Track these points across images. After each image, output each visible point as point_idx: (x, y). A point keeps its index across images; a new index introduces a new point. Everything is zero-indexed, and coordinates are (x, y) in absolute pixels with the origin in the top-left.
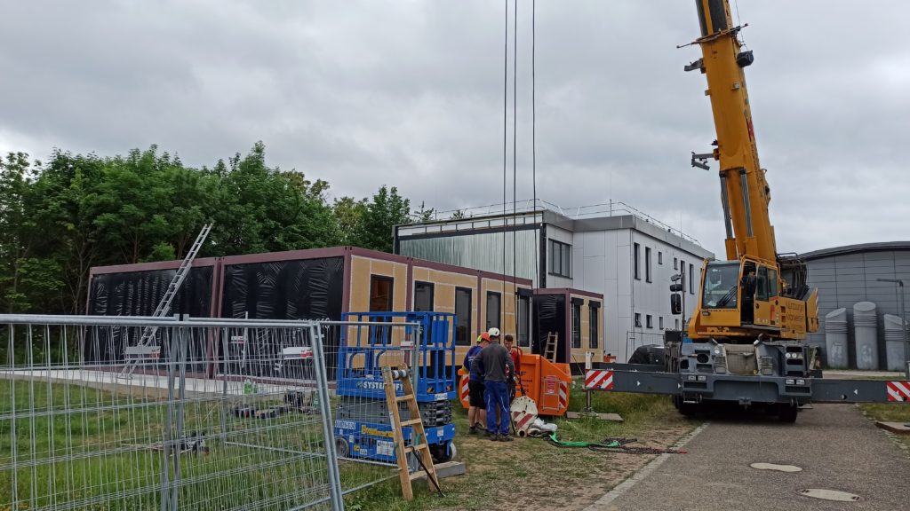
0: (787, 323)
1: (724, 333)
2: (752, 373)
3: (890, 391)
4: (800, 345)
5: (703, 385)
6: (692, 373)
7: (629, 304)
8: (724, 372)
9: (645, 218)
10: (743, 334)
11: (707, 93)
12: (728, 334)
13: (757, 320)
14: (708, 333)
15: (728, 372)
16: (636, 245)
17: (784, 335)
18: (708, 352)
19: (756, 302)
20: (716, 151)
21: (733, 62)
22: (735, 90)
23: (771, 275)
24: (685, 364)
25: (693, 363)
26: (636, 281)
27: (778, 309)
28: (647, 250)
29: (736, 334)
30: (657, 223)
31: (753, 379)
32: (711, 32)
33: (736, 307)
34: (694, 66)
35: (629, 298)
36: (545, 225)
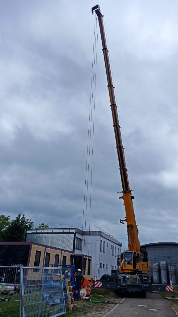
0: (143, 269)
1: (129, 271)
2: (136, 283)
3: (167, 288)
4: (147, 275)
5: (124, 286)
6: (122, 283)
7: (99, 260)
8: (129, 283)
9: (104, 231)
10: (133, 272)
11: (124, 205)
12: (130, 272)
13: (137, 268)
14: (125, 271)
15: (130, 283)
16: (101, 241)
17: (143, 272)
18: (125, 277)
19: (136, 263)
20: (126, 219)
21: (130, 198)
22: (130, 205)
23: (139, 255)
24: (120, 280)
25: (122, 280)
26: (101, 252)
27: (141, 265)
28: (104, 242)
29: (132, 272)
30: (107, 233)
31: (136, 285)
32: (125, 190)
33: (132, 264)
34: (121, 198)
35: (99, 258)
36: (75, 233)
